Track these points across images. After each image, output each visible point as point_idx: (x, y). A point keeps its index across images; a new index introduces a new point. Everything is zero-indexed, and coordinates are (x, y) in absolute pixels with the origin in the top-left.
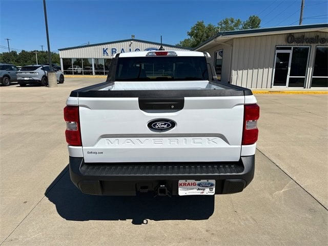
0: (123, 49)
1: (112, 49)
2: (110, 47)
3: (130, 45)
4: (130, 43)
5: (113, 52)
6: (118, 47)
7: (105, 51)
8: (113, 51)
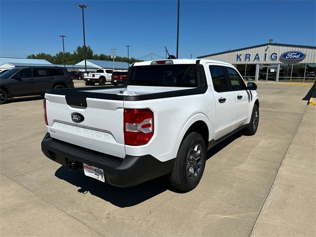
0: (257, 54)
1: (246, 55)
2: (244, 53)
3: (266, 50)
4: (266, 47)
5: (246, 57)
6: (253, 52)
7: (238, 57)
8: (248, 57)
